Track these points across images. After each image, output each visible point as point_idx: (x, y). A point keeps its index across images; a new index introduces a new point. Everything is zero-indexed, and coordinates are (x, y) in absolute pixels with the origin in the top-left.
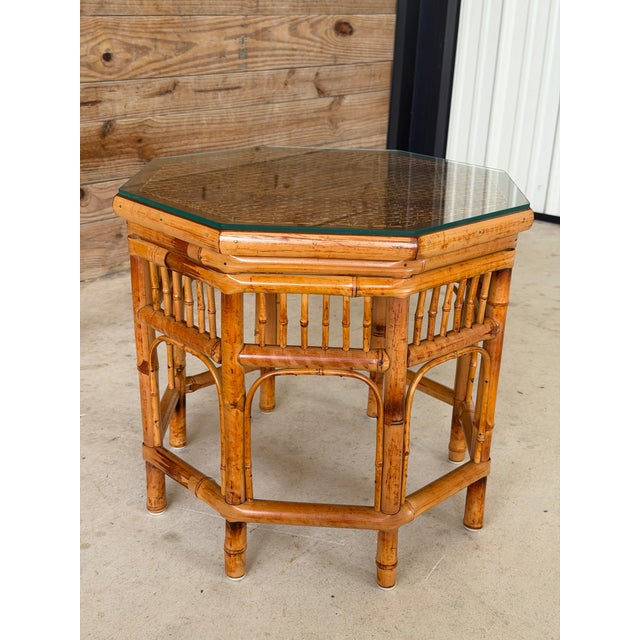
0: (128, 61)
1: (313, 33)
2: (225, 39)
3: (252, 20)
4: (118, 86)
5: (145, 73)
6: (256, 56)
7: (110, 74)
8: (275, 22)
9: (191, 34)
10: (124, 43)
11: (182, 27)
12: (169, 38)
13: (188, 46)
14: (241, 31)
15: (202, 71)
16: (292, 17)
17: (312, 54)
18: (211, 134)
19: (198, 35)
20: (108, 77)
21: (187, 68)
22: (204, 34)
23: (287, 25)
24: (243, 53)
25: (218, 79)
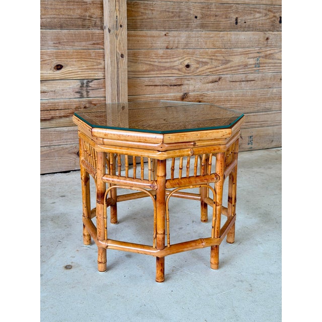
0: (197, 68)
2: (249, 58)
3: (264, 50)
4: (192, 79)
5: (205, 73)
6: (265, 66)
7: (188, 73)
8: (276, 51)
9: (230, 57)
10: (196, 60)
11: (225, 53)
12: (219, 58)
13: (228, 62)
14: (258, 55)
18: (237, 101)
19: (233, 57)
20: (187, 75)
21: (226, 71)
22: (237, 56)
24: (258, 65)
25: (243, 77)
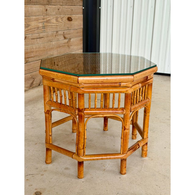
1: (62, 21)
2: (39, 23)
3: (46, 17)
6: (47, 28)
8: (52, 18)
9: (29, 22)
11: (26, 20)
13: (29, 25)
14: (42, 21)
15: (33, 33)
16: (56, 16)
17: (62, 27)
18: (36, 52)
19: (31, 22)
21: (29, 32)
22: (33, 22)
23: (55, 19)
24: (44, 27)
25: (36, 35)
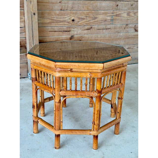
0: (79, 21)
1: (134, 15)
2: (107, 16)
3: (115, 12)
4: (76, 27)
5: (83, 24)
6: (116, 21)
7: (74, 24)
8: (122, 12)
9: (97, 15)
10: (78, 17)
11: (94, 13)
12: (91, 16)
13: (96, 18)
14: (112, 14)
15: (99, 24)
16: (128, 11)
17: (134, 20)
18: (101, 40)
19: (99, 15)
20: (73, 25)
21: (95, 23)
22: (101, 15)
23: (126, 13)
24: (112, 20)
25: (104, 27)
